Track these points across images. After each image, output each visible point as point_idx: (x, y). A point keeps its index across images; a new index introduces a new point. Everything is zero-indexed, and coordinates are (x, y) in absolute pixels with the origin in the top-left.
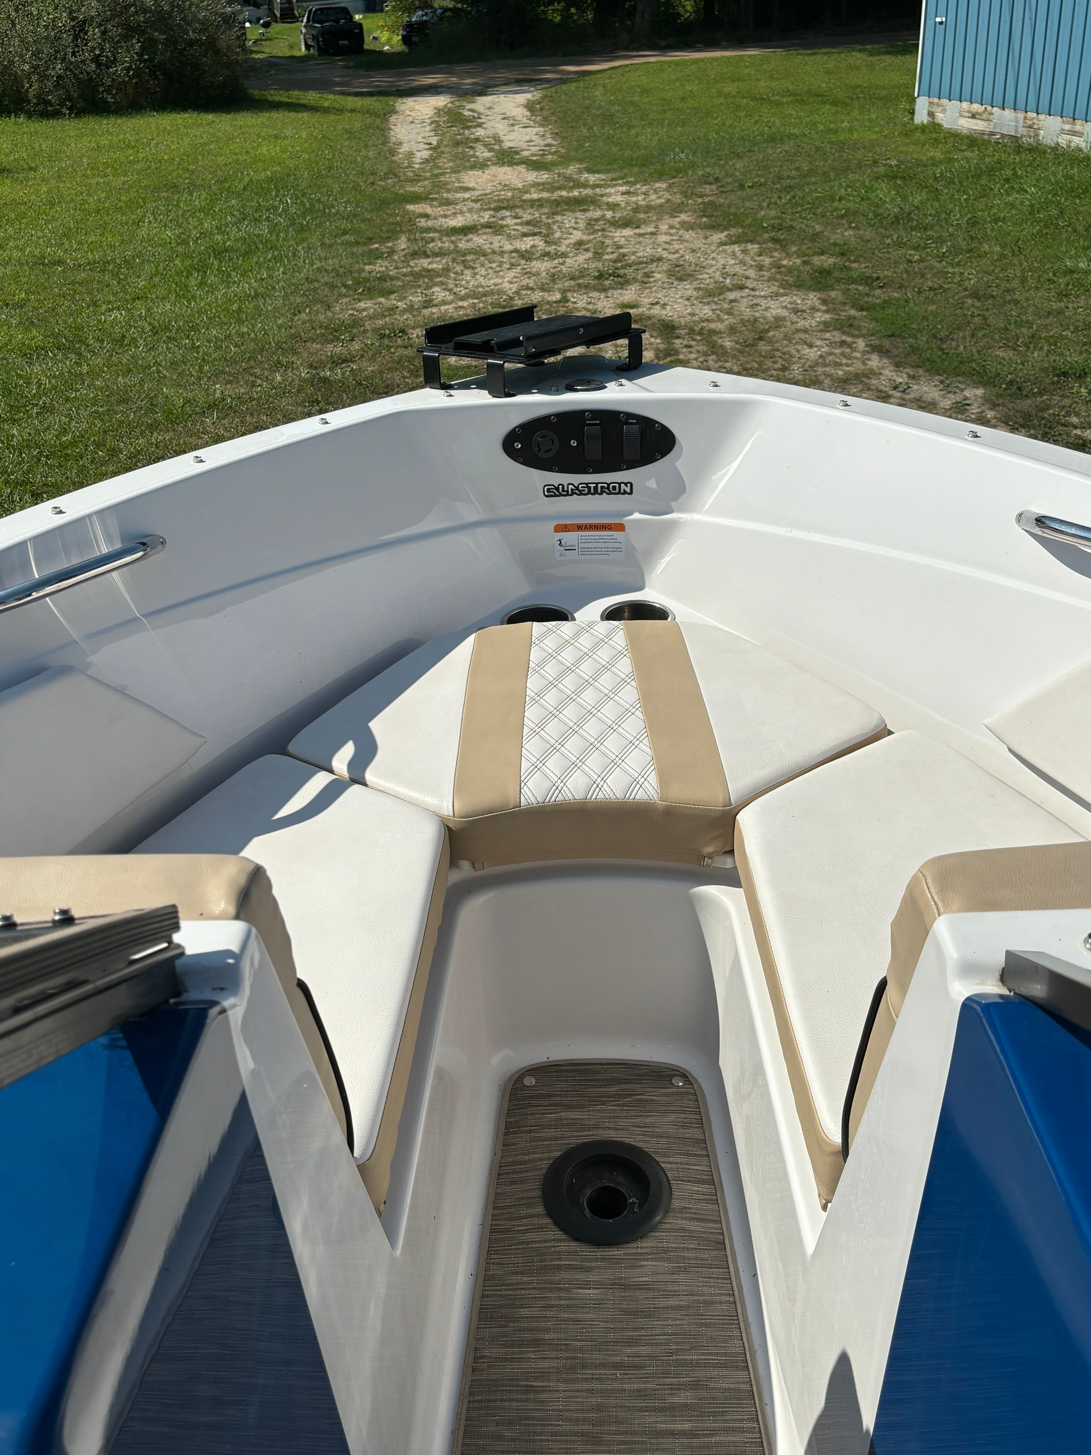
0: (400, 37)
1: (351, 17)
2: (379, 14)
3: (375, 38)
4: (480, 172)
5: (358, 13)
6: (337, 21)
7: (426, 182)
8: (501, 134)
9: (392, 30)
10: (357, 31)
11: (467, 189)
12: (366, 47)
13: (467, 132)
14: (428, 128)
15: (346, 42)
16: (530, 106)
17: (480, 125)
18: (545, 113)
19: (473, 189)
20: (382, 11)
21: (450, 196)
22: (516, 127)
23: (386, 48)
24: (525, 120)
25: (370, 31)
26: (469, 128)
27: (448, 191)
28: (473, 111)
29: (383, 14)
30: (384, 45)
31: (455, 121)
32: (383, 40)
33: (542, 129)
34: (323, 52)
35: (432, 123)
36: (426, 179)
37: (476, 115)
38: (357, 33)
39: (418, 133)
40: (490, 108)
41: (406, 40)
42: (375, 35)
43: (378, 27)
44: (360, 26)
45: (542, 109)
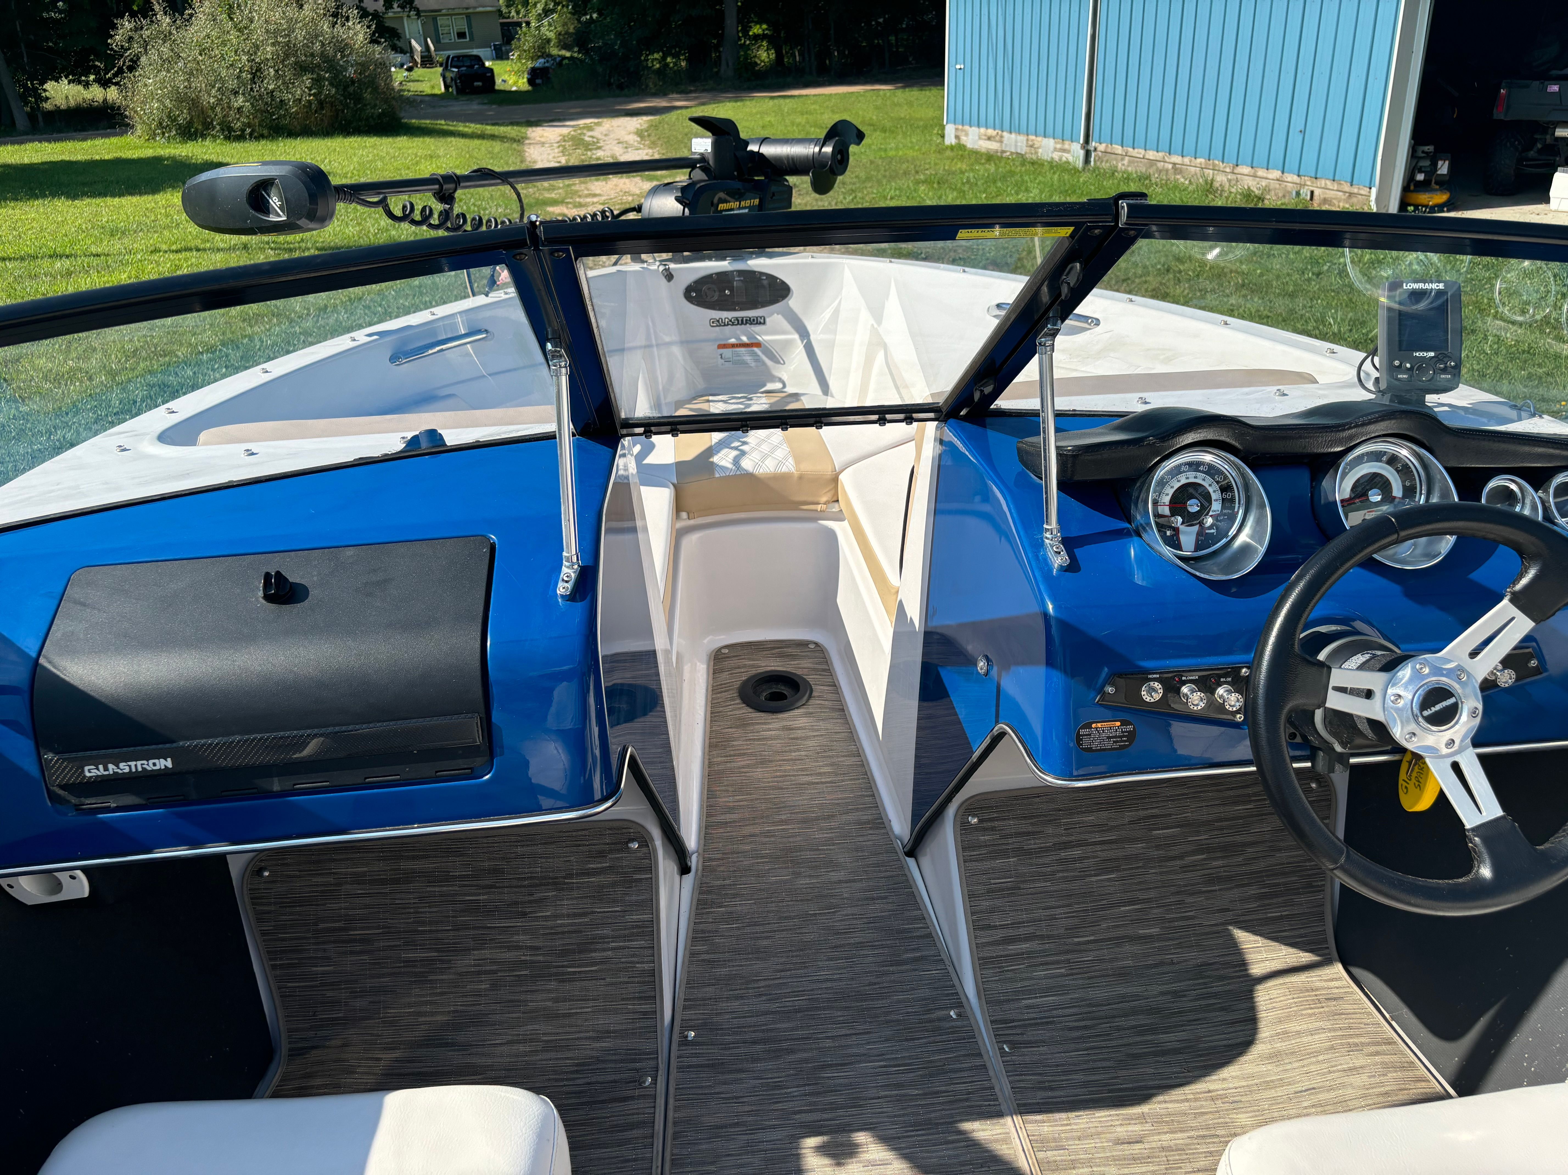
0: (525, 80)
1: (483, 64)
2: (506, 62)
3: (504, 81)
4: (604, 183)
5: (488, 60)
6: (472, 66)
7: (560, 191)
8: (618, 154)
9: (518, 73)
10: (489, 75)
11: (595, 195)
12: (497, 87)
13: (589, 153)
14: (556, 151)
15: (480, 84)
16: (639, 133)
17: (599, 148)
18: (652, 139)
19: (599, 195)
20: (508, 58)
21: (581, 200)
22: (630, 150)
23: (514, 89)
24: (636, 144)
25: (500, 75)
26: (590, 150)
27: (580, 196)
28: (592, 137)
29: (510, 62)
30: (512, 86)
31: (579, 144)
32: (511, 82)
33: (651, 151)
34: (461, 91)
35: (559, 147)
36: (559, 188)
37: (595, 140)
38: (489, 77)
39: (549, 154)
40: (606, 135)
41: (530, 82)
42: (503, 78)
43: (506, 72)
44: (491, 71)
45: (649, 135)
